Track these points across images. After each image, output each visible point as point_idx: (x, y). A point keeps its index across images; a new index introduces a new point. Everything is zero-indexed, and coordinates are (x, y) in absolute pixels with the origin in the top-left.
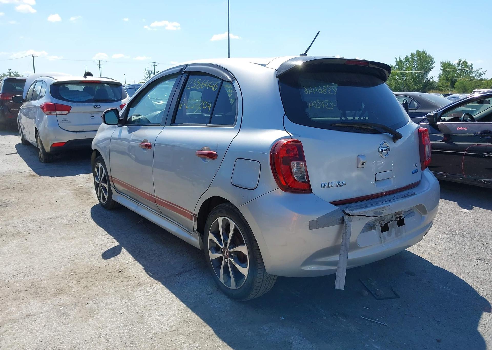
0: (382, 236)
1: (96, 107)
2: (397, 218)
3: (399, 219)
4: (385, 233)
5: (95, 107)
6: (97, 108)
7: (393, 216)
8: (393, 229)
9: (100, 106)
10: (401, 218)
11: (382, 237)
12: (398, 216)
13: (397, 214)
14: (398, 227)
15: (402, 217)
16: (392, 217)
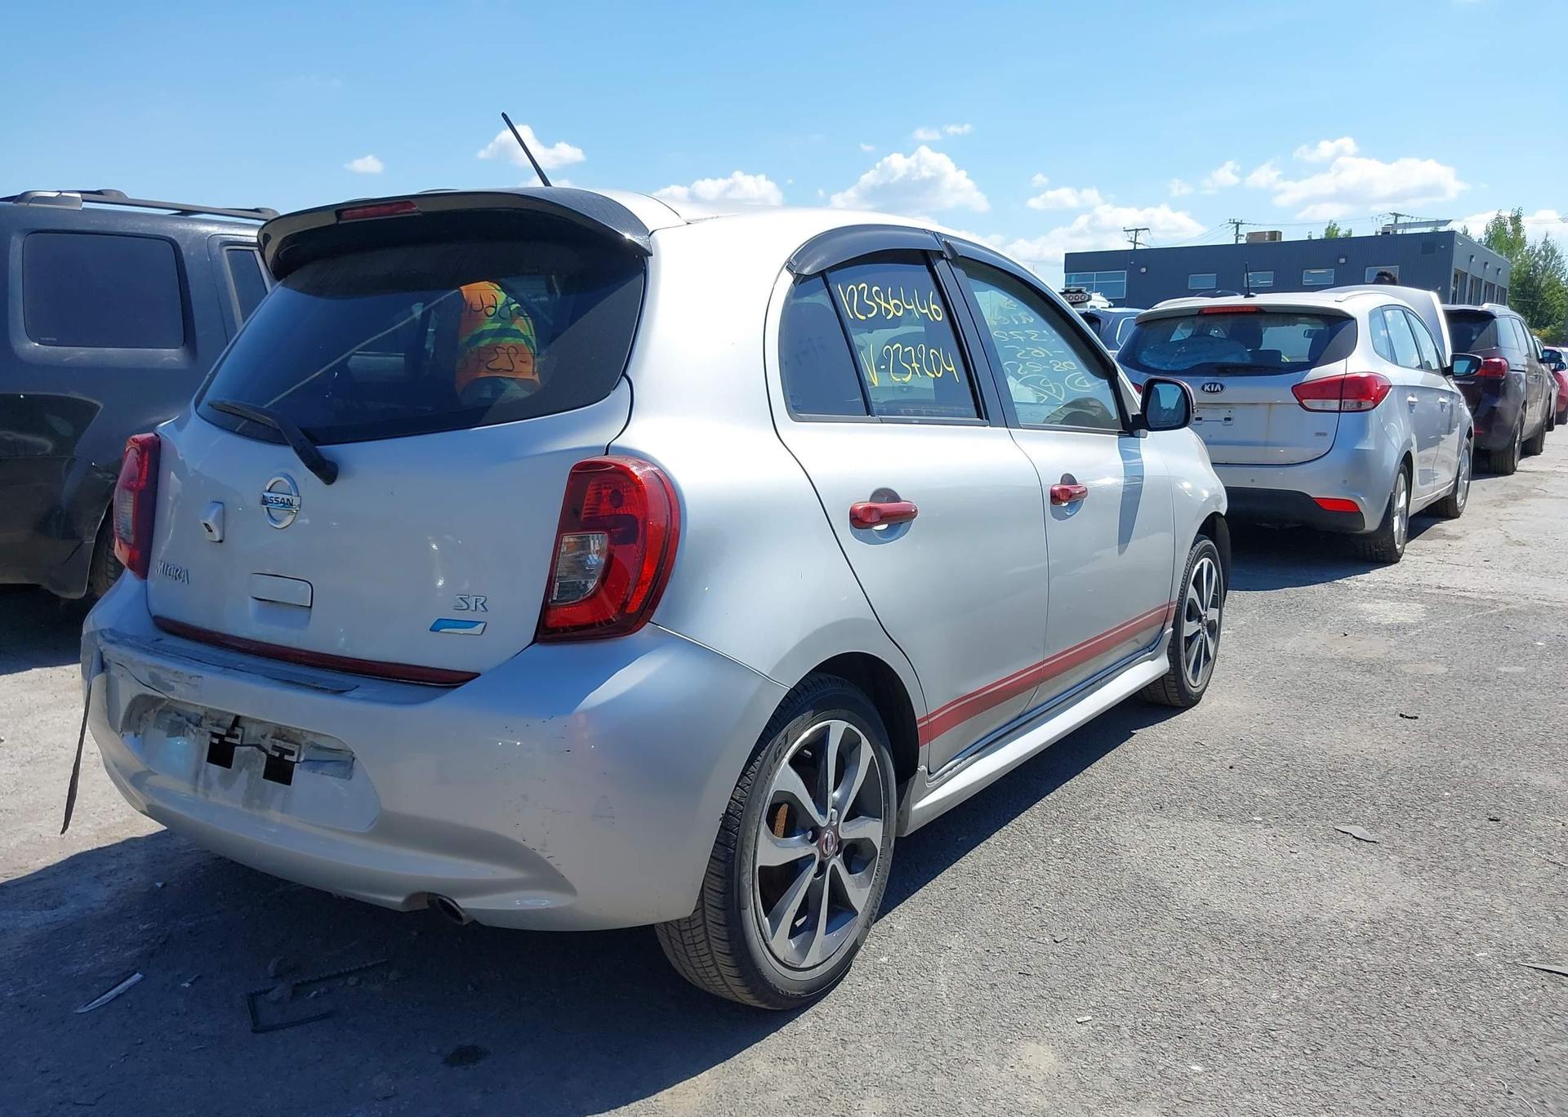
0: (202, 773)
1: (1210, 387)
2: (275, 748)
3: (277, 754)
4: (216, 770)
5: (1207, 388)
6: (1211, 392)
7: (265, 735)
8: (245, 774)
9: (1222, 387)
10: (287, 757)
11: (202, 776)
12: (279, 743)
13: (281, 733)
14: (264, 777)
15: (292, 753)
16: (264, 737)
